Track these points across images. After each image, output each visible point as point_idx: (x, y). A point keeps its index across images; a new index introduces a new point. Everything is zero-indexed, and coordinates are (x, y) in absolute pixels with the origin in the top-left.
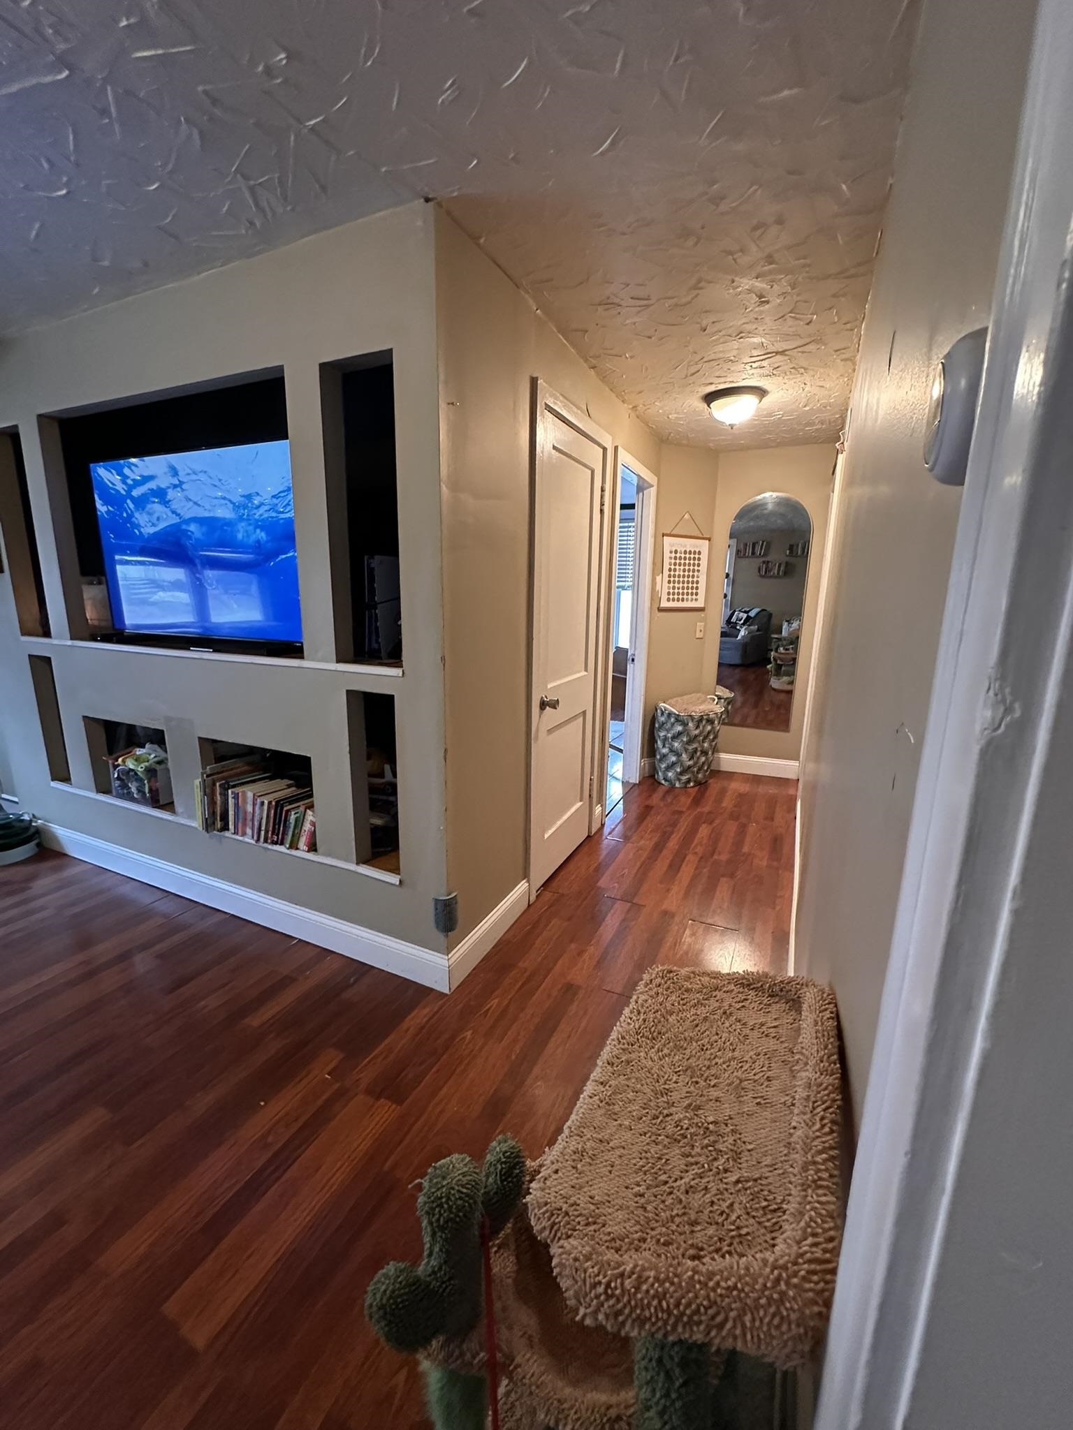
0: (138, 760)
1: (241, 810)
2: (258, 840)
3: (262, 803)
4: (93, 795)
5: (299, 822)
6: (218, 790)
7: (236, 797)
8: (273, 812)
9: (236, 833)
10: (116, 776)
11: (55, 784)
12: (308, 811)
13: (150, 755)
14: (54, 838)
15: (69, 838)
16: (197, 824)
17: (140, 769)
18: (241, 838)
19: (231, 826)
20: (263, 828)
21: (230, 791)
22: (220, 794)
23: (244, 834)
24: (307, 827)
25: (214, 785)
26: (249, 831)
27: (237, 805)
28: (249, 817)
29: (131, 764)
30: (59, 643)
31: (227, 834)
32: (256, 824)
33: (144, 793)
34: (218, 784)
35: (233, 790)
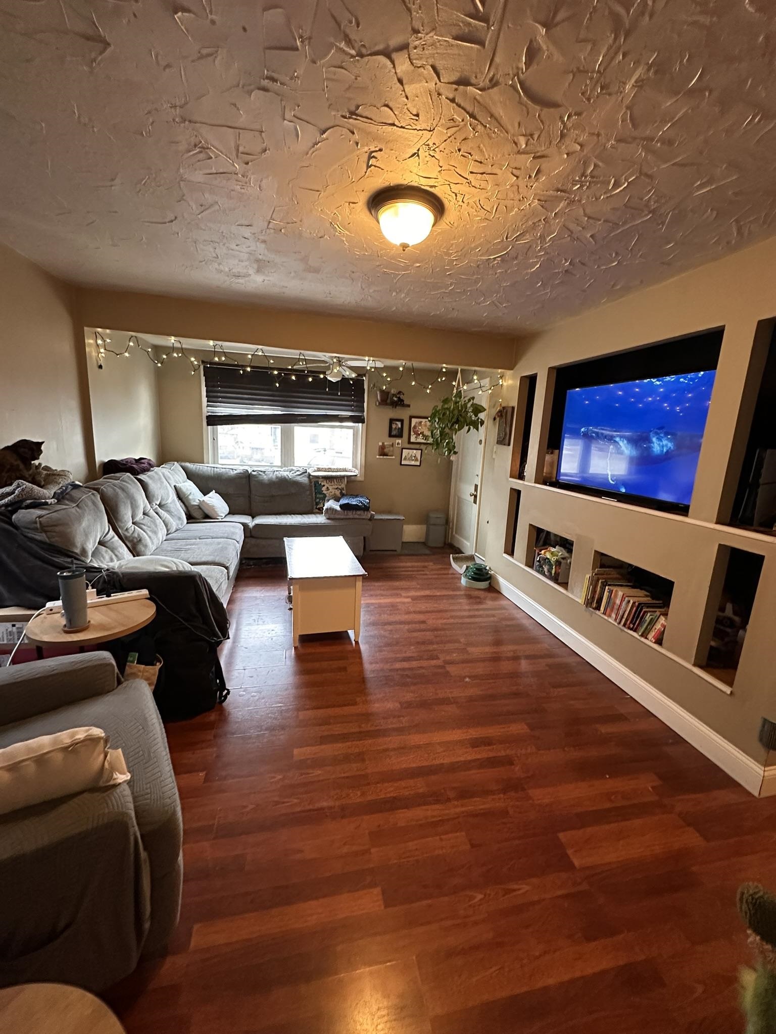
0: (552, 553)
1: (612, 601)
2: (619, 623)
3: (629, 602)
4: (523, 566)
5: (653, 622)
6: (600, 584)
7: (611, 592)
8: (635, 609)
9: (604, 613)
10: (538, 559)
11: (505, 556)
12: (661, 616)
13: (559, 552)
14: (498, 583)
15: (506, 586)
16: (581, 600)
17: (553, 559)
18: (606, 618)
19: (602, 609)
20: (625, 616)
21: (607, 587)
22: (600, 587)
23: (610, 616)
24: (658, 626)
25: (598, 580)
26: (614, 615)
27: (609, 597)
28: (616, 607)
29: (548, 555)
30: (528, 485)
31: (597, 612)
32: (621, 613)
33: (551, 573)
34: (600, 581)
35: (610, 587)
